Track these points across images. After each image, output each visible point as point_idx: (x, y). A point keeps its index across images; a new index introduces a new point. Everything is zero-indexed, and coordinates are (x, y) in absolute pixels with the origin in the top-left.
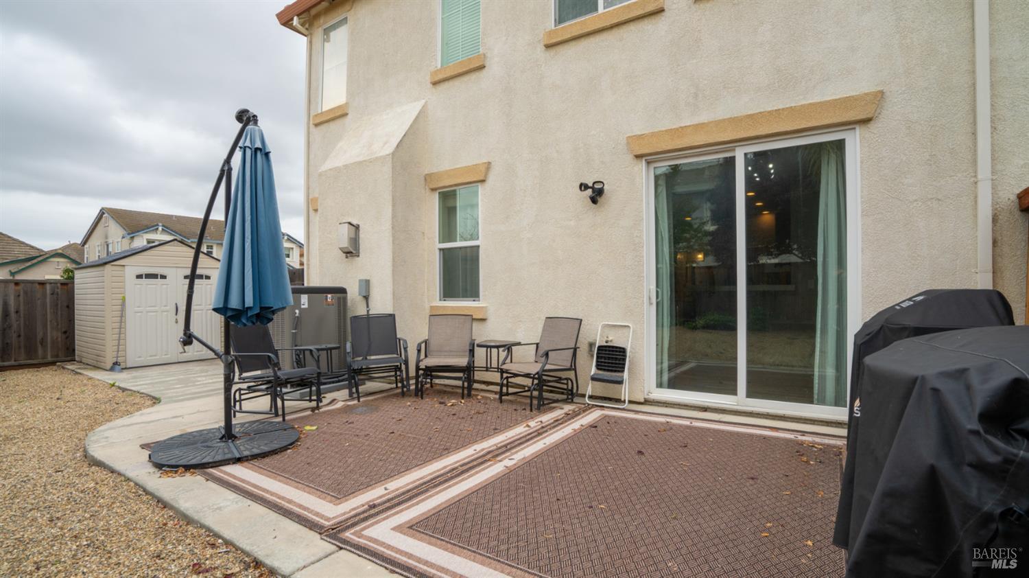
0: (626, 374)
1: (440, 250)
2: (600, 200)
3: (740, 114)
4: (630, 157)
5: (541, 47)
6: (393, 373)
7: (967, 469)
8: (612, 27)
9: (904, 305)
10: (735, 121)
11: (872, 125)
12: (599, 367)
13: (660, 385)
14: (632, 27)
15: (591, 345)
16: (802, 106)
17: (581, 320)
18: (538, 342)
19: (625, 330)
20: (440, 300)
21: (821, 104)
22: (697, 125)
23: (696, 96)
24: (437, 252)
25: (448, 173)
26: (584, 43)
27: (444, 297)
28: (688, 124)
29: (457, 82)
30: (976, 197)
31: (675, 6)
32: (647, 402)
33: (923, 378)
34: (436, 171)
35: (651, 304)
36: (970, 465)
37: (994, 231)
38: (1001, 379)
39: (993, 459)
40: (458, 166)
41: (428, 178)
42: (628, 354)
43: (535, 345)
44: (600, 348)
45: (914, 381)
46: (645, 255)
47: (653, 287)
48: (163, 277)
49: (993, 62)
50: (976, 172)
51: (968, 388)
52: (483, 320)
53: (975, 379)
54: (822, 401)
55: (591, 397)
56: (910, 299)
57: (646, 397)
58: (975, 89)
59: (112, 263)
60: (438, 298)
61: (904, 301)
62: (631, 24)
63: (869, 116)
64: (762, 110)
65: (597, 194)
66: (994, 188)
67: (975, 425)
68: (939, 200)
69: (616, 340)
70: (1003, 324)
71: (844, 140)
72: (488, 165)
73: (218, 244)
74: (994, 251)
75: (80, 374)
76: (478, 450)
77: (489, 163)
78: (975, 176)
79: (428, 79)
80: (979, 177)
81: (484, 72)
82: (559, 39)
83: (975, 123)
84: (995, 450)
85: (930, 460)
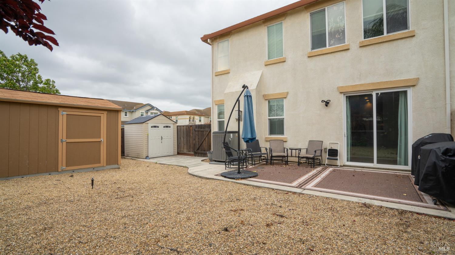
0: (338, 157)
1: (269, 119)
2: (328, 105)
3: (374, 82)
4: (338, 93)
5: (306, 57)
6: (259, 158)
7: (440, 161)
8: (332, 53)
9: (426, 137)
10: (373, 84)
11: (415, 87)
12: (329, 155)
13: (348, 161)
14: (339, 53)
15: (325, 149)
16: (394, 81)
17: (323, 141)
18: (307, 148)
19: (337, 144)
20: (269, 135)
21: (400, 80)
22: (361, 84)
23: (360, 75)
24: (268, 120)
25: (272, 95)
26: (322, 57)
27: (270, 134)
28: (358, 84)
29: (275, 66)
30: (446, 108)
31: (353, 48)
32: (344, 166)
33: (433, 149)
34: (267, 94)
35: (345, 137)
36: (441, 161)
37: (451, 117)
38: (445, 148)
39: (443, 159)
40: (276, 93)
41: (264, 96)
42: (338, 151)
43: (306, 149)
44: (329, 150)
45: (431, 150)
46: (343, 122)
47: (346, 132)
48: (158, 127)
49: (450, 71)
50: (446, 101)
51: (440, 150)
52: (286, 141)
53: (441, 148)
54: (400, 164)
55: (327, 165)
56: (428, 136)
57: (344, 164)
58: (445, 78)
59: (146, 122)
60: (268, 135)
61: (426, 136)
62: (338, 52)
63: (415, 85)
64: (382, 81)
65: (327, 103)
66: (451, 105)
67: (441, 155)
68: (435, 108)
69: (334, 147)
70: (450, 141)
71: (407, 91)
72: (288, 93)
73: (129, 111)
74: (451, 123)
75: (135, 160)
76: (309, 175)
77: (288, 92)
78: (446, 102)
79: (263, 64)
80: (447, 103)
81: (285, 63)
82: (313, 55)
83: (445, 88)
84: (444, 158)
85: (434, 161)
